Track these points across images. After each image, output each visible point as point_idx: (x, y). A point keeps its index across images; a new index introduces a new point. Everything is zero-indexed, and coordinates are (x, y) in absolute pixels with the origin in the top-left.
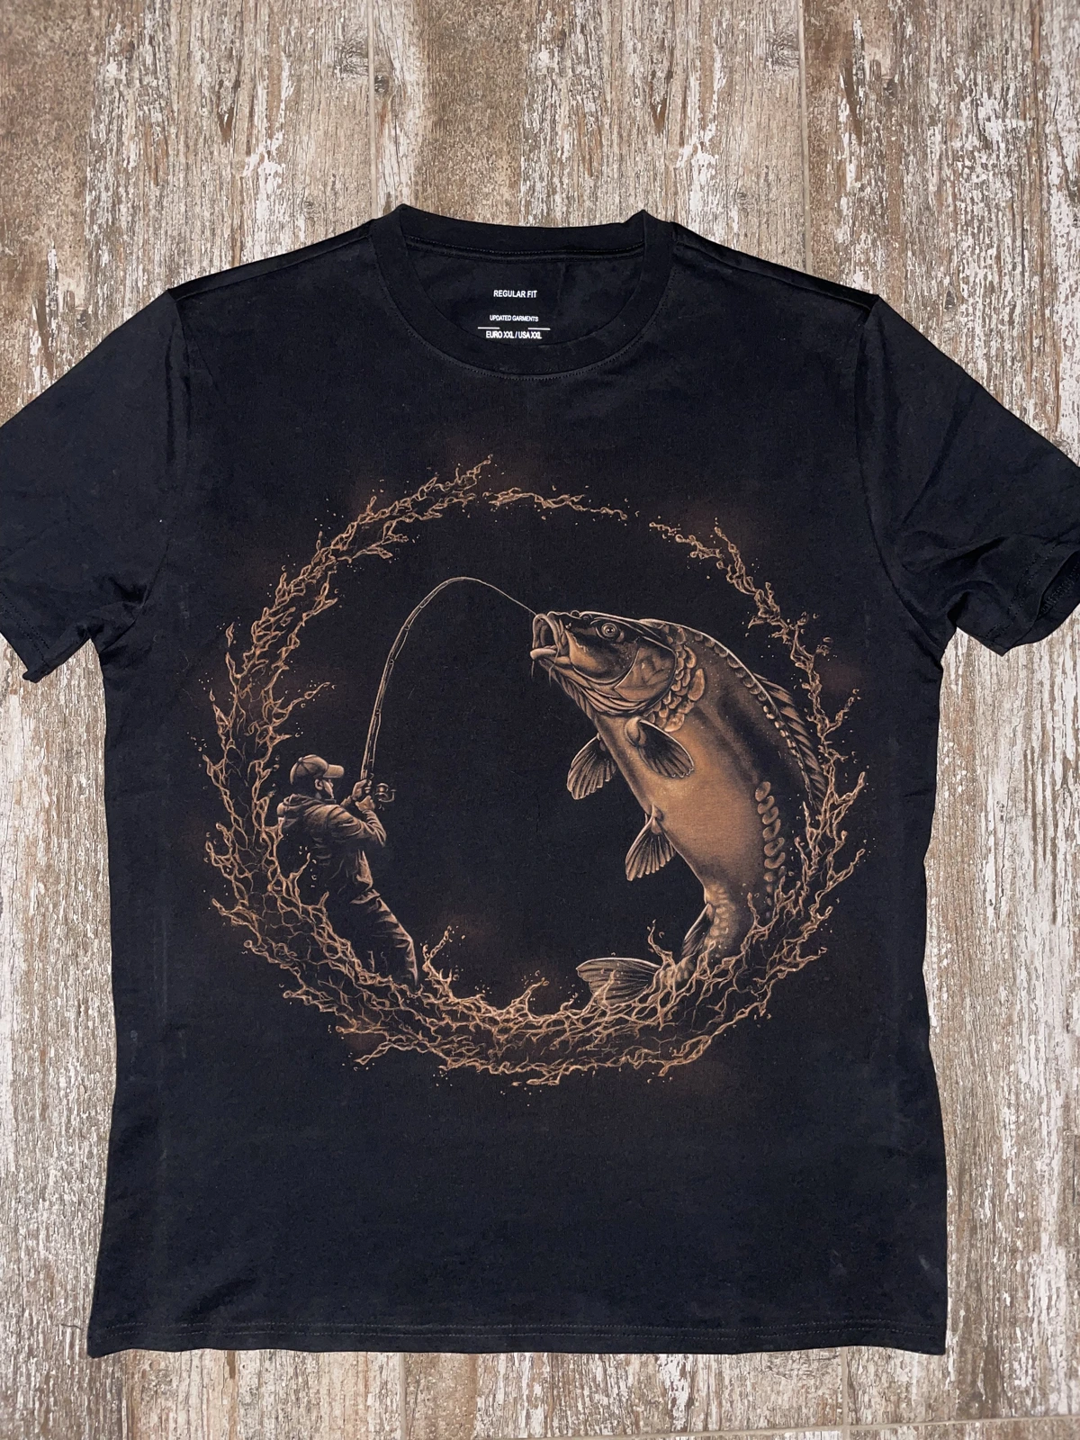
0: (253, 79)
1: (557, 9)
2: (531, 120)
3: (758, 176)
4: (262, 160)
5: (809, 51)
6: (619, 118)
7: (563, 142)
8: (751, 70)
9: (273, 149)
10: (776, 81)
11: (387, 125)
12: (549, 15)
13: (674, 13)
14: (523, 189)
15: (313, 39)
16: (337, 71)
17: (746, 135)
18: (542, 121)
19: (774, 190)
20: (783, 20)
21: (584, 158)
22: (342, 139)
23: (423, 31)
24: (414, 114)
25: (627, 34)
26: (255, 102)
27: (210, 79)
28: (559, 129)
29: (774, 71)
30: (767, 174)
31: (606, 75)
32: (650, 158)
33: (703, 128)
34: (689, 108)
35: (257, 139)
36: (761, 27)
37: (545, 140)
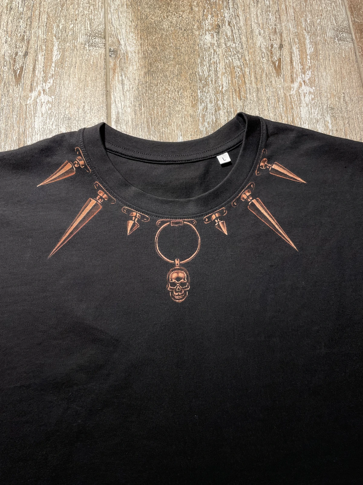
0: (36, 51)
1: (214, 14)
2: (203, 70)
3: (339, 98)
4: (39, 94)
5: (357, 35)
6: (255, 68)
7: (222, 81)
8: (326, 43)
9: (47, 88)
10: (342, 49)
11: (117, 75)
12: (209, 16)
13: (280, 15)
14: (201, 108)
15: (72, 29)
16: (87, 46)
17: (329, 77)
18: (209, 71)
19: (350, 105)
20: (340, 19)
21: (235, 90)
22: (90, 82)
23: (137, 25)
24: (133, 68)
25: (255, 26)
26: (37, 63)
27: (10, 52)
28: (219, 75)
29: (340, 44)
30: (344, 97)
31: (245, 46)
32: (274, 90)
33: (304, 73)
34: (294, 63)
35: (37, 83)
36: (329, 22)
37: (212, 81)
